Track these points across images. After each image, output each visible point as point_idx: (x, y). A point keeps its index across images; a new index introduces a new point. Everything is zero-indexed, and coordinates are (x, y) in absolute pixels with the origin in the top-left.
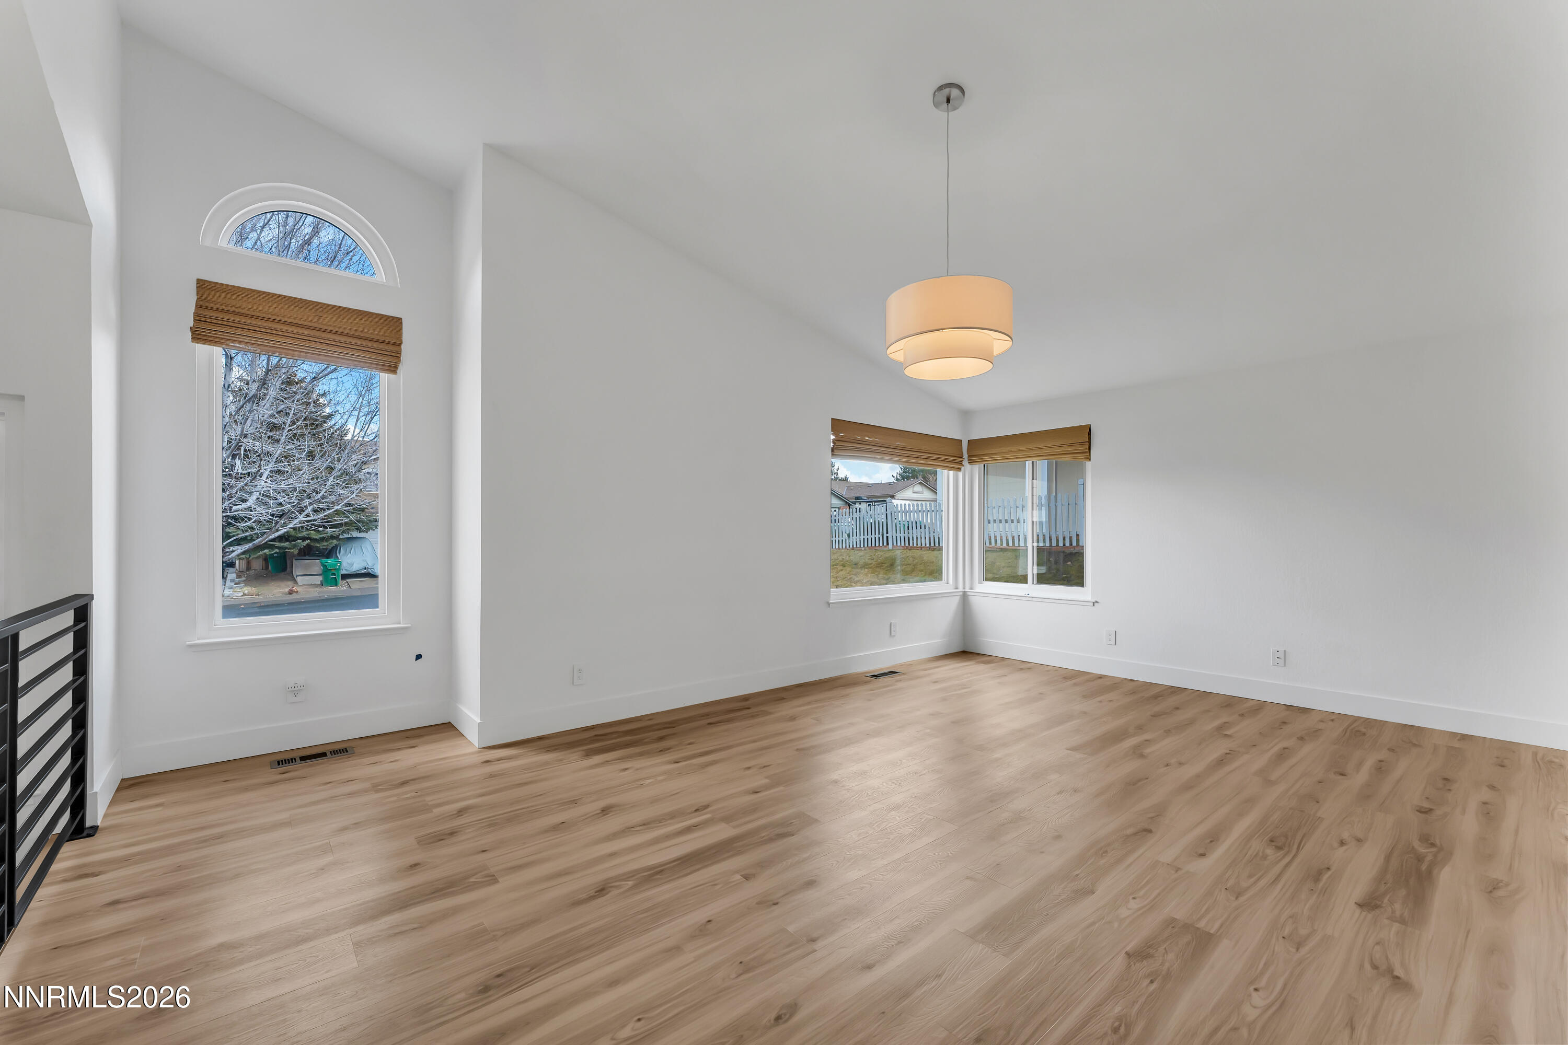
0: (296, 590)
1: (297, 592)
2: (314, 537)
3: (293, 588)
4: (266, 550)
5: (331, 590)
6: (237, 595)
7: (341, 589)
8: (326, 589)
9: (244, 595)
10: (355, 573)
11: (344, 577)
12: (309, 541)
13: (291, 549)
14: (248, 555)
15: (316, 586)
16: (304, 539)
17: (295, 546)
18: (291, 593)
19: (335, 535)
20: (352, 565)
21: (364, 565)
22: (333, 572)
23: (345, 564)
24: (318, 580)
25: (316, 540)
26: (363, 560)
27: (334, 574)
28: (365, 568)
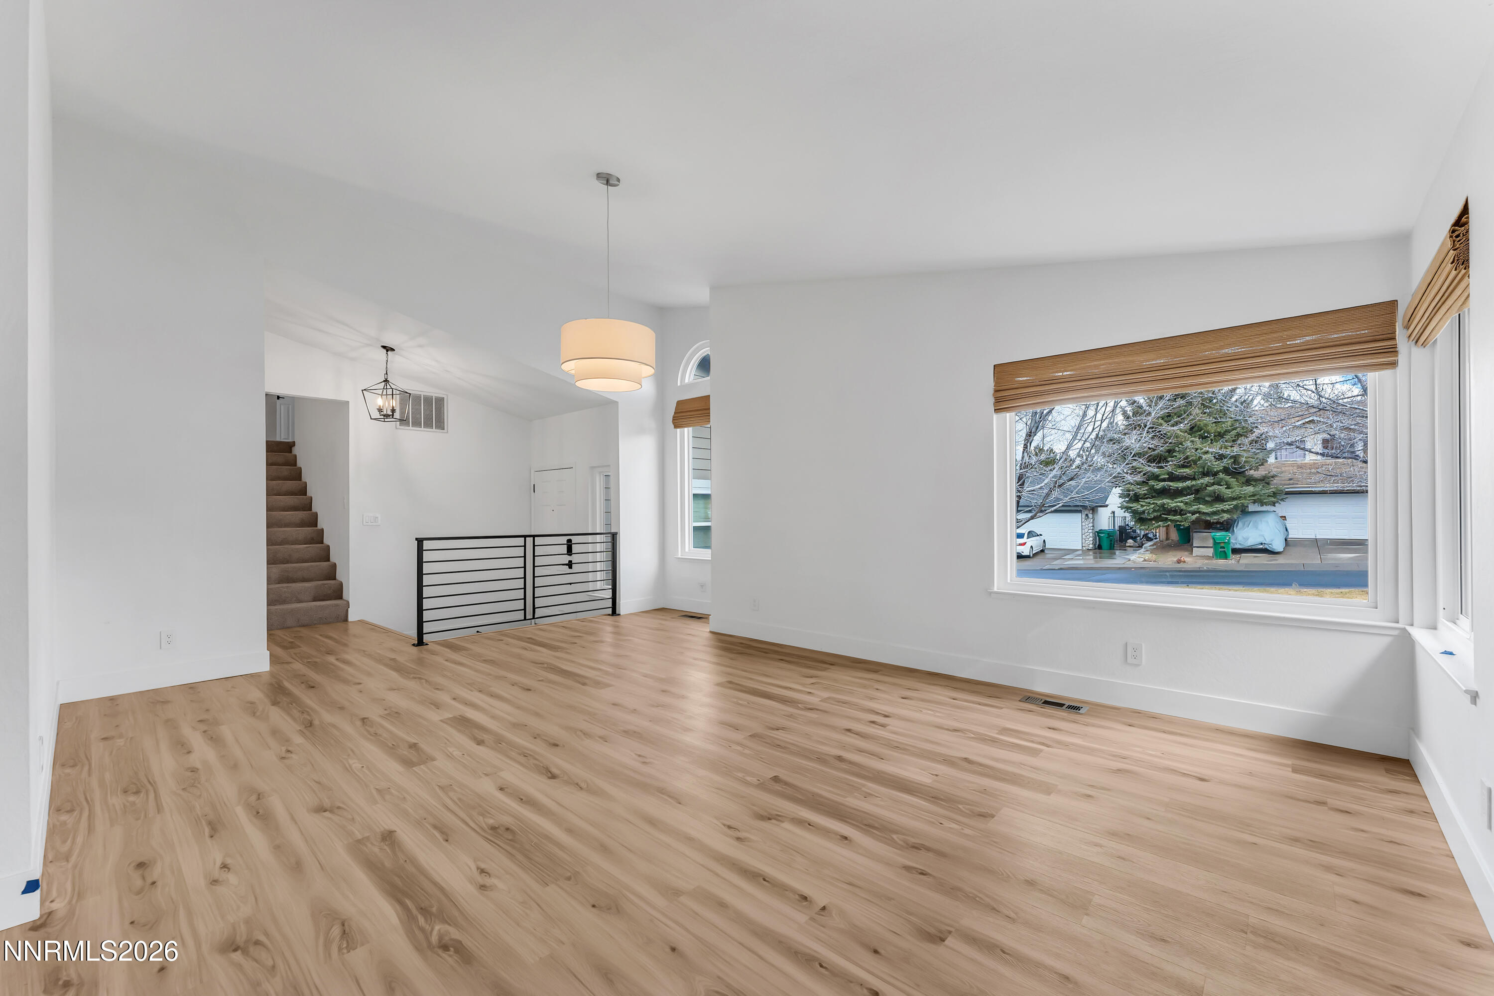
0: (1183, 560)
1: (1184, 562)
2: (1204, 511)
3: (1181, 557)
4: (1160, 523)
5: (1221, 563)
6: (1139, 560)
7: (1232, 562)
8: (1214, 561)
9: (1145, 560)
10: (1250, 548)
11: (1235, 551)
12: (1197, 515)
13: (1181, 522)
14: (1147, 526)
15: (1208, 558)
16: (1193, 513)
17: (1186, 520)
18: (1179, 562)
19: (1225, 509)
20: (1247, 539)
21: (1261, 540)
22: (1222, 545)
23: (1240, 538)
24: (1210, 552)
25: (1204, 513)
26: (1260, 535)
27: (1223, 548)
28: (1262, 544)
